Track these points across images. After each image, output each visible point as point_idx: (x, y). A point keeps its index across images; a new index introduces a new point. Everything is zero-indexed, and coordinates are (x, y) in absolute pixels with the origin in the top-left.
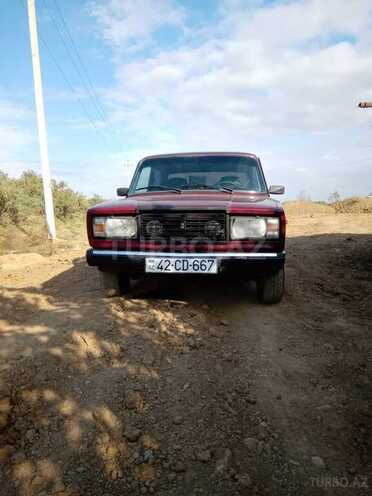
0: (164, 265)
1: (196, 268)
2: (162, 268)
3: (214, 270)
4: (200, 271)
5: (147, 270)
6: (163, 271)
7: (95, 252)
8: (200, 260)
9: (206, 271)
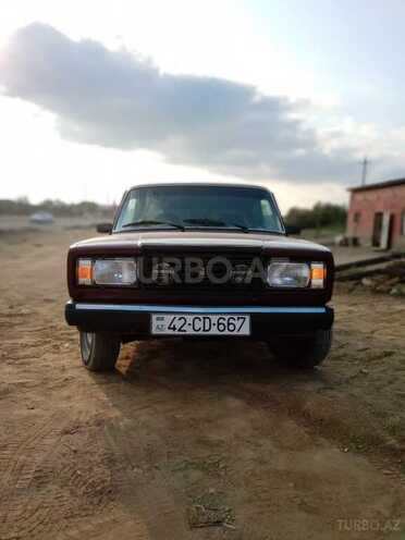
0: (178, 324)
1: (221, 327)
2: (174, 329)
3: (246, 330)
4: (226, 332)
5: (154, 331)
6: (176, 332)
7: (79, 306)
8: (227, 317)
9: (235, 333)
